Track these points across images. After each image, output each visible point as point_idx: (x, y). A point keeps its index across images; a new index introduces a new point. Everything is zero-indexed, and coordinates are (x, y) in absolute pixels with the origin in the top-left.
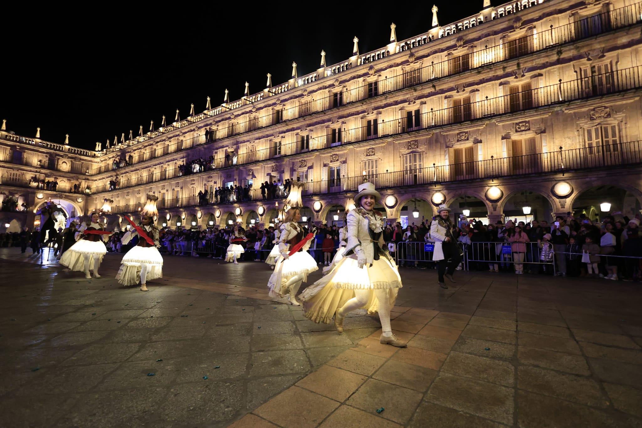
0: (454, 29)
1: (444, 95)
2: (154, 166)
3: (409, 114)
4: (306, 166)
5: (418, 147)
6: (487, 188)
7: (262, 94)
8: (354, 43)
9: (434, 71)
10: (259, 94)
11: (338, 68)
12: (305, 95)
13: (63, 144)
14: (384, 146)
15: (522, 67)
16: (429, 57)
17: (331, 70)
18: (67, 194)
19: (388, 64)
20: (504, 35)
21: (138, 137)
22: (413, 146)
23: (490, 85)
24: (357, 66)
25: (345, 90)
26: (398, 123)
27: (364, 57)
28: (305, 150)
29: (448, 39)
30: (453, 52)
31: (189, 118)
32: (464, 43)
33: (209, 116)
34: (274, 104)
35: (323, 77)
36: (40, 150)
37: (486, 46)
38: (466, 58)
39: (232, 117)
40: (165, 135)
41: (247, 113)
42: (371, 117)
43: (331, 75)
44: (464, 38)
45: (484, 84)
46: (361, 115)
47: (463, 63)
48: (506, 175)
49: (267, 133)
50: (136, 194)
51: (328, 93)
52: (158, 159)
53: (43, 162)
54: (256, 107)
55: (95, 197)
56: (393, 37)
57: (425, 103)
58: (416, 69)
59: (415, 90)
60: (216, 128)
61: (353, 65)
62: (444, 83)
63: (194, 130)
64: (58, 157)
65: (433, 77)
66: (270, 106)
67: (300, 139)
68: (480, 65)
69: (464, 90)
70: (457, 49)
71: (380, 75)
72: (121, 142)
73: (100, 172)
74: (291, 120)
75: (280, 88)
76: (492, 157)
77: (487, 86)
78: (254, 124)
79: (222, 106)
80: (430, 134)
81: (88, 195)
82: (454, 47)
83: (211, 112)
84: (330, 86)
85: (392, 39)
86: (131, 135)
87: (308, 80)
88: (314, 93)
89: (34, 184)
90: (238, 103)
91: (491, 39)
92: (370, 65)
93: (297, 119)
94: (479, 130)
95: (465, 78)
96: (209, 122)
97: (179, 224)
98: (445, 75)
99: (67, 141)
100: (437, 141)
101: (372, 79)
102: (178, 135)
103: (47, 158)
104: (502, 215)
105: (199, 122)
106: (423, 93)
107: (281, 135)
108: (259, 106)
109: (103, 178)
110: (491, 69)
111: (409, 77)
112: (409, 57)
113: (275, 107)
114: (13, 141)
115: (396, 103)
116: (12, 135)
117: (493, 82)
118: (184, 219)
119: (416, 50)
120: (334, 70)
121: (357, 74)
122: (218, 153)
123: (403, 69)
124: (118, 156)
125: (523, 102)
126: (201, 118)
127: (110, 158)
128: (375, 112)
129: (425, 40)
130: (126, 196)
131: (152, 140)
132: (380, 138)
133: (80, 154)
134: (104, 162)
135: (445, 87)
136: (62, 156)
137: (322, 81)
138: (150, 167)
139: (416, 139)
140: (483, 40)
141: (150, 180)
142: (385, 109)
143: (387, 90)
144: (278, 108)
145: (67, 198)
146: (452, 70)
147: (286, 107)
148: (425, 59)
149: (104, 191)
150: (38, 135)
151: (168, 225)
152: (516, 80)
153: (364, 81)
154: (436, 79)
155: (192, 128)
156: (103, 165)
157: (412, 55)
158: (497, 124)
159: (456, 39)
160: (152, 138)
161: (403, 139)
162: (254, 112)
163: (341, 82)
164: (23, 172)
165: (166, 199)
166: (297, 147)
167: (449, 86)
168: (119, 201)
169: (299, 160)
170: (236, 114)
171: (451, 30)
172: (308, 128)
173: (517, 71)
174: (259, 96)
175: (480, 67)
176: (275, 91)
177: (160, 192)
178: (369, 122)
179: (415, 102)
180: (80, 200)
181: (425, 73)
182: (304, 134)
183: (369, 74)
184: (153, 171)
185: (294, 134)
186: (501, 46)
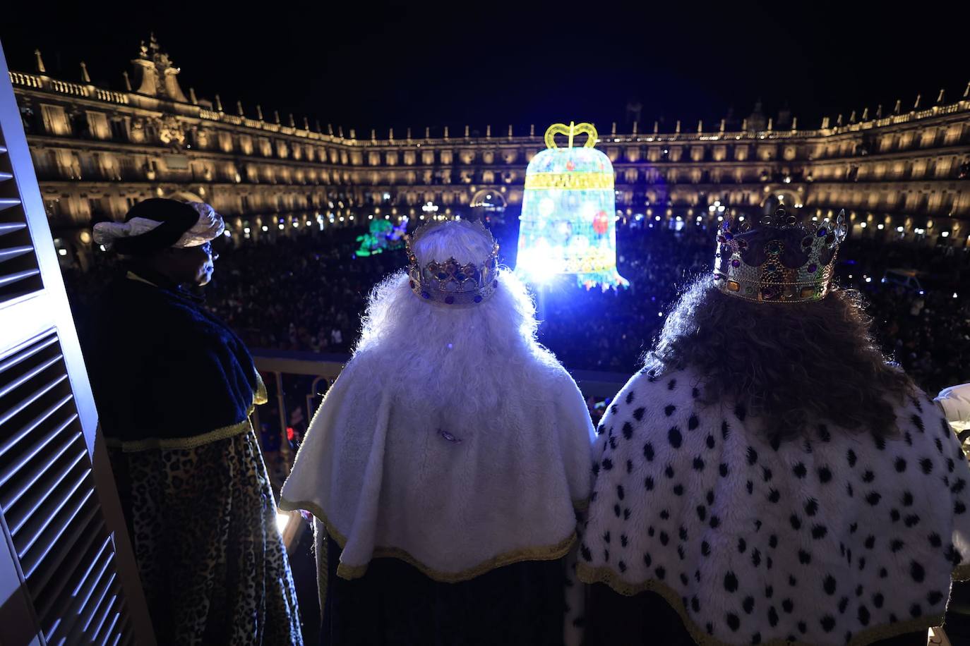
13: (791, 130)
21: (891, 117)
40: (940, 117)
64: (785, 146)
72: (863, 121)
73: (826, 157)
86: (879, 113)
89: (764, 178)
99: (794, 127)
103: (776, 150)
109: (830, 165)
124: (857, 139)
127: (843, 140)
131: (917, 122)
133: (805, 138)
134: (833, 144)
136: (788, 144)
145: (788, 188)
149: (830, 180)
150: (770, 127)
164: (756, 167)
180: (800, 189)
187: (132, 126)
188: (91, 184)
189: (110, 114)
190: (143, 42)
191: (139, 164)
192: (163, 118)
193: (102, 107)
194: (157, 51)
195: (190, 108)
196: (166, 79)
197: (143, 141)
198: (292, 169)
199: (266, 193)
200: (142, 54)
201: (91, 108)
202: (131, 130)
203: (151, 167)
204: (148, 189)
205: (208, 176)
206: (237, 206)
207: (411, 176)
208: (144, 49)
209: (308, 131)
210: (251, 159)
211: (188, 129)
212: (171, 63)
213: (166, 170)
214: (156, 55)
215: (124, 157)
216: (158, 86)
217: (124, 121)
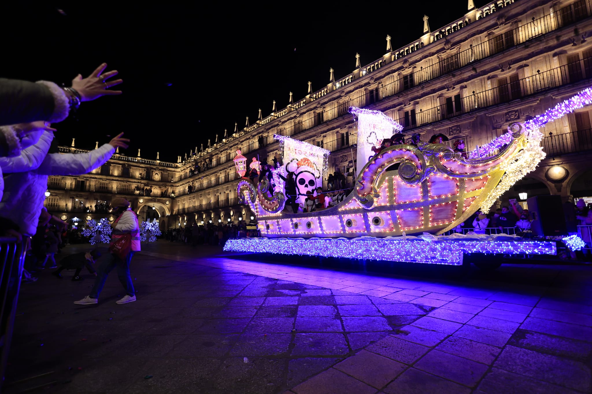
0: (494, 8)
1: (486, 76)
2: (220, 171)
3: (449, 100)
4: (347, 160)
5: (460, 132)
6: (548, 167)
7: (304, 101)
8: (387, 41)
9: (473, 55)
10: (302, 100)
11: (373, 67)
12: (343, 96)
13: (156, 159)
14: (424, 134)
15: (581, 31)
16: (467, 41)
17: (366, 70)
18: (159, 198)
19: (422, 55)
20: (554, 3)
21: (207, 149)
22: (454, 132)
23: (542, 58)
24: (391, 62)
25: (380, 86)
26: (436, 110)
27: (398, 53)
28: (345, 146)
29: (487, 19)
30: (494, 31)
31: (245, 129)
32: (506, 20)
33: (261, 125)
34: (316, 108)
35: (358, 77)
36: (141, 166)
37: (533, 19)
38: (510, 35)
39: (280, 124)
40: (227, 145)
41: (291, 118)
42: (408, 108)
43: (366, 74)
44: (506, 14)
45: (534, 58)
46: (398, 108)
47: (506, 40)
48: (570, 151)
49: (310, 134)
50: (207, 196)
51: (364, 92)
52: (222, 165)
53: (143, 174)
54: (300, 113)
55: (178, 199)
56: (426, 28)
57: (466, 87)
58: (453, 54)
59: (454, 76)
60: (267, 134)
61: (387, 62)
62: (485, 65)
63: (249, 138)
64: (152, 170)
65: (473, 60)
66: (311, 110)
67: (340, 137)
68: (527, 39)
69: (510, 68)
70: (498, 27)
71: (415, 67)
72: (195, 154)
73: (181, 179)
74: (331, 120)
75: (320, 93)
76: (551, 134)
77: (537, 59)
78: (299, 127)
79: (271, 115)
80: (474, 117)
81: (173, 198)
82: (495, 26)
83: (262, 121)
84: (366, 84)
85: (425, 31)
86: (202, 148)
87: (345, 82)
88: (351, 93)
89: (137, 192)
90: (284, 111)
91: (539, 10)
92: (404, 58)
93: (336, 118)
94: (531, 107)
95: (510, 55)
96: (260, 131)
97: (240, 219)
98: (486, 56)
99: (158, 158)
100: (482, 124)
101: (407, 72)
102: (237, 144)
103: (145, 171)
104: (569, 196)
105: (253, 132)
106: (462, 77)
107: (322, 135)
108: (302, 111)
109: (183, 184)
110: (541, 41)
111: (446, 64)
112: (445, 45)
113: (316, 111)
114: (123, 160)
115: (434, 91)
116: (123, 157)
117: (545, 54)
118: (244, 214)
119: (452, 36)
120: (369, 69)
121: (391, 69)
122: (270, 155)
123: (438, 57)
124: (193, 165)
125: (586, 70)
126: (254, 128)
127: (187, 168)
128: (412, 102)
129: (460, 25)
130: (199, 198)
131: (217, 150)
132: (419, 127)
133: (167, 167)
134: (183, 171)
135: (487, 67)
136: (155, 169)
137: (358, 81)
138: (217, 172)
139: (458, 124)
140: (529, 12)
141: (217, 184)
142: (422, 99)
143: (423, 80)
144: (319, 111)
145: (159, 201)
146: (494, 49)
147: (327, 109)
148: (462, 44)
149: (184, 194)
150: (139, 154)
151: (232, 220)
152: (574, 47)
153: (399, 74)
154: (476, 61)
155: (248, 137)
156: (182, 173)
157: (447, 42)
158: (554, 97)
159: (496, 18)
160: (218, 148)
161: (443, 126)
162: (298, 117)
163: (376, 80)
164: (130, 183)
165: (230, 198)
166: (338, 144)
167: (492, 66)
168: (195, 202)
169: (340, 156)
170: (282, 120)
171: (489, 9)
172: (347, 126)
173: (575, 38)
174: (302, 102)
175: (527, 41)
176: (316, 96)
177: (225, 193)
178: (407, 113)
179: (454, 88)
180: (167, 203)
181: (463, 58)
182: (344, 131)
183: (404, 68)
184: (219, 176)
185: (335, 133)
186: (552, 15)
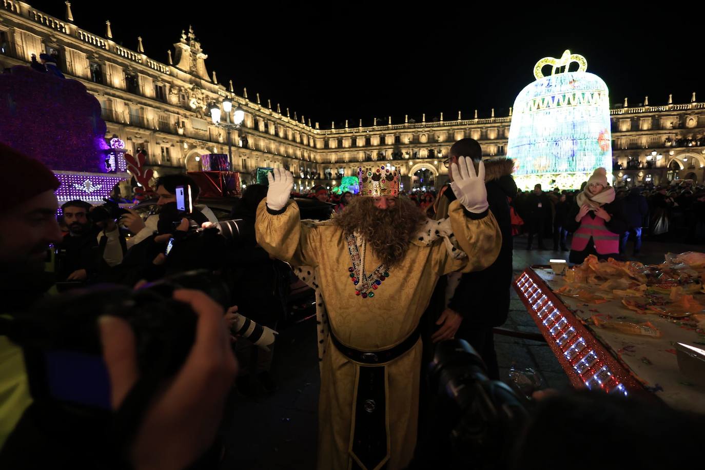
13: (691, 102)
36: (672, 114)
53: (674, 123)
64: (687, 116)
89: (669, 144)
99: (694, 99)
103: (678, 119)
114: (653, 112)
136: (690, 114)
150: (671, 101)
164: (660, 135)
187: (170, 91)
188: (136, 130)
189: (155, 78)
190: (183, 32)
191: (172, 121)
192: (192, 89)
193: (151, 73)
194: (192, 39)
195: (212, 86)
196: (197, 61)
197: (177, 103)
198: (277, 144)
199: (259, 159)
200: (182, 39)
201: (142, 72)
202: (169, 94)
203: (181, 126)
204: (177, 142)
205: (221, 139)
206: (238, 165)
207: (361, 155)
208: (184, 37)
209: (289, 118)
210: (250, 131)
211: (209, 101)
212: (202, 50)
213: (192, 129)
214: (192, 42)
215: (162, 114)
216: (191, 65)
217: (165, 86)
